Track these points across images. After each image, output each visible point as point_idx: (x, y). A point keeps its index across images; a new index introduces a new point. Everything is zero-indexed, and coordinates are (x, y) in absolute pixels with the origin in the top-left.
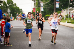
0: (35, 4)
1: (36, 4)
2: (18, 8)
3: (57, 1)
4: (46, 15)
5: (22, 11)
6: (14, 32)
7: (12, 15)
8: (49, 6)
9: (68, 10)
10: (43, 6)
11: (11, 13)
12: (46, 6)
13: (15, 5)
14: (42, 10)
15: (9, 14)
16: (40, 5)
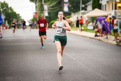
0: (36, 7)
1: (38, 7)
2: (15, 13)
3: (66, 3)
4: (52, 20)
5: (20, 17)
6: (11, 44)
7: (7, 22)
8: (55, 9)
9: (79, 14)
10: (47, 9)
11: (5, 20)
12: (51, 10)
13: (11, 9)
14: (46, 14)
15: (3, 21)
16: (43, 8)
